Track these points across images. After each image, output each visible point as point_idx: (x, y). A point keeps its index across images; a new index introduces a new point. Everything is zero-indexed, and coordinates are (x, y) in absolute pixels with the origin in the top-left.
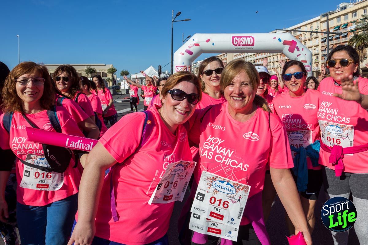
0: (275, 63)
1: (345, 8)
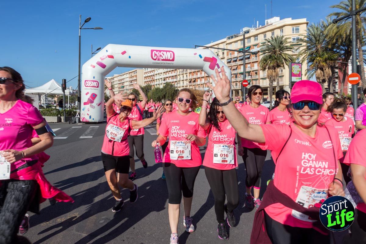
0: (185, 81)
1: (248, 32)
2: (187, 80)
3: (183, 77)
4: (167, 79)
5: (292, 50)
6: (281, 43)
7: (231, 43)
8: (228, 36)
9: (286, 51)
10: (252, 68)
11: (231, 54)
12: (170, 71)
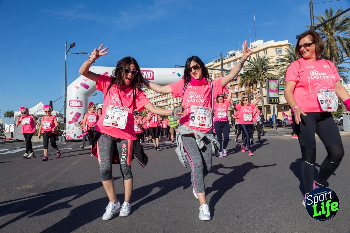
1: (234, 55)
2: (177, 103)
3: (174, 101)
4: (158, 103)
5: (274, 70)
6: (264, 63)
7: (218, 66)
8: (215, 60)
9: (268, 71)
10: (240, 89)
11: (218, 77)
12: (160, 96)
